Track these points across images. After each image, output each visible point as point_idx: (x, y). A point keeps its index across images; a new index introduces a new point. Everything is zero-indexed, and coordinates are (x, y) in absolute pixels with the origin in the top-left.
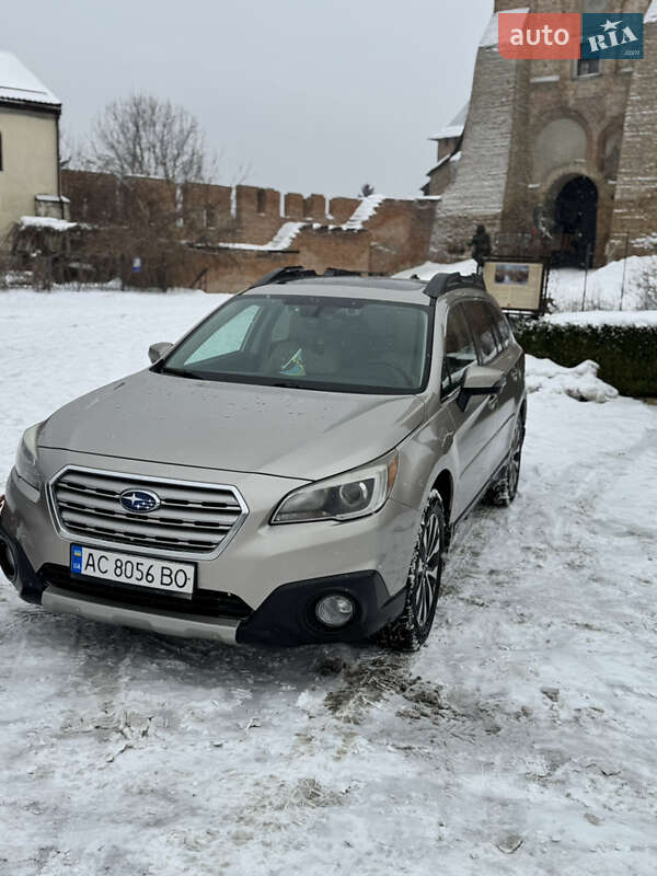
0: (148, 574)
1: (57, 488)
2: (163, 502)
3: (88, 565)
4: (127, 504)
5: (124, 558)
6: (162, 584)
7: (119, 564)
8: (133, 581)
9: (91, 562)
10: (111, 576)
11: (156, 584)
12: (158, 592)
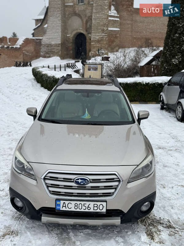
0: (88, 207)
1: (45, 179)
2: (91, 181)
3: (63, 206)
4: (77, 183)
5: (78, 203)
6: (94, 210)
7: (76, 205)
8: (82, 210)
9: (64, 205)
10: (73, 209)
11: (92, 210)
12: (92, 213)
